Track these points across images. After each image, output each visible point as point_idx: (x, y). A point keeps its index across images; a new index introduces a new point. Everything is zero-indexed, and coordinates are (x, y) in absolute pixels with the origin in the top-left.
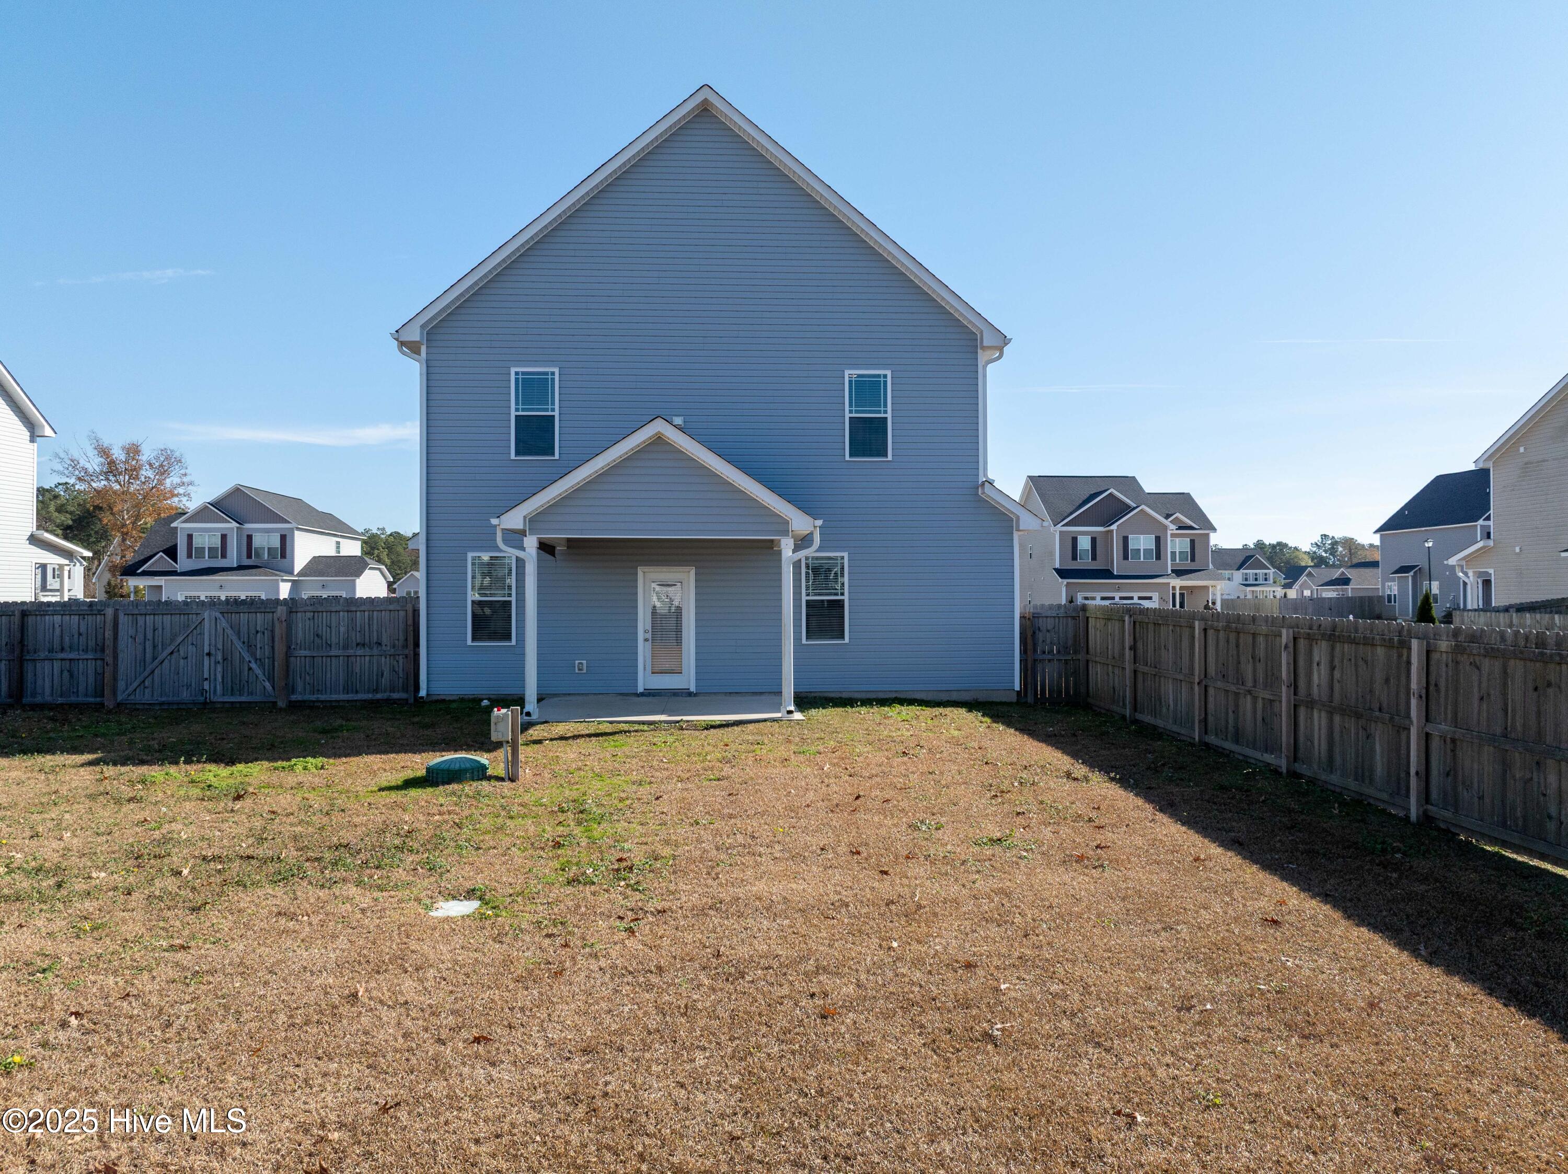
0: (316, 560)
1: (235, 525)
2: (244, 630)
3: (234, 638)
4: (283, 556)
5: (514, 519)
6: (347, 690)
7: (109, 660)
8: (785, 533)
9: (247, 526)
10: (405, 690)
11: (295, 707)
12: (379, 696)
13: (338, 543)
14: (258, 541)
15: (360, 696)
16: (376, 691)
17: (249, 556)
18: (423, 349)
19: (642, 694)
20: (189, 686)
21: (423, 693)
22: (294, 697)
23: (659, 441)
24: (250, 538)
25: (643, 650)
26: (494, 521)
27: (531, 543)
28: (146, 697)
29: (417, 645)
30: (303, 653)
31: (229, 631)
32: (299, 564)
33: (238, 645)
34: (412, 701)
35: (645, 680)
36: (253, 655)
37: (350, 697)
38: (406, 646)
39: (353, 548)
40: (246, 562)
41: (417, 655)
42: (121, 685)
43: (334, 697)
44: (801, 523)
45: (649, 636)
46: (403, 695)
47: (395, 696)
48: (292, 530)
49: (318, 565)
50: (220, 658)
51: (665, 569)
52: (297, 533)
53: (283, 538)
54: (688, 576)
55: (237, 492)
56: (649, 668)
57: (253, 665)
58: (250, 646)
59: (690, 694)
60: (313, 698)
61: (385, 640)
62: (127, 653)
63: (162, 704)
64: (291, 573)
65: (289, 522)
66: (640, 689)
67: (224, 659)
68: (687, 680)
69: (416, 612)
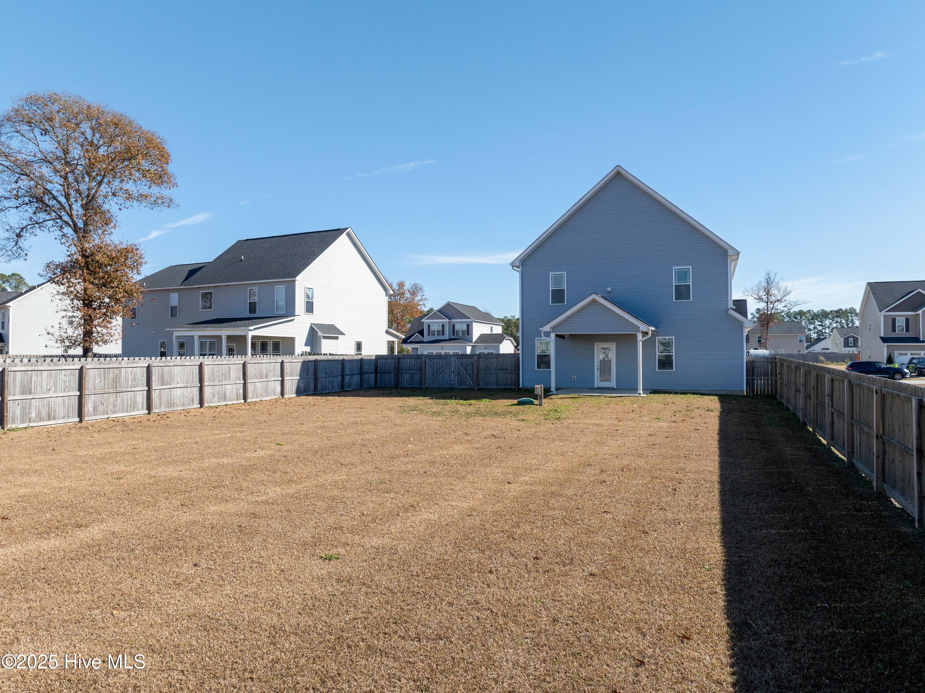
0: (482, 336)
1: (448, 320)
2: (464, 364)
3: (461, 367)
4: (468, 334)
5: (547, 328)
6: (496, 384)
7: (423, 373)
8: (639, 331)
9: (453, 320)
10: (515, 385)
11: (480, 389)
12: (507, 387)
13: (492, 327)
14: (457, 327)
15: (500, 387)
16: (506, 385)
17: (454, 334)
18: (521, 267)
19: (596, 389)
20: (447, 382)
21: (521, 386)
22: (480, 387)
23: (594, 301)
24: (454, 326)
25: (597, 373)
26: (541, 329)
27: (553, 335)
28: (434, 386)
29: (519, 370)
30: (482, 372)
31: (459, 365)
32: (475, 338)
33: (462, 369)
34: (517, 389)
35: (598, 383)
36: (467, 372)
37: (497, 387)
38: (515, 370)
39: (498, 330)
40: (453, 337)
41: (519, 373)
42: (427, 381)
43: (492, 387)
44: (643, 327)
45: (599, 368)
46: (515, 387)
47: (512, 387)
48: (472, 322)
49: (483, 338)
50: (456, 373)
51: (605, 343)
52: (474, 323)
53: (468, 326)
54: (612, 346)
55: (449, 305)
56: (599, 379)
57: (467, 376)
58: (466, 369)
59: (614, 389)
60: (486, 387)
61: (508, 368)
62: (429, 372)
63: (439, 388)
64: (471, 342)
65: (470, 318)
66: (596, 387)
67: (458, 374)
68: (613, 384)
69: (518, 358)
